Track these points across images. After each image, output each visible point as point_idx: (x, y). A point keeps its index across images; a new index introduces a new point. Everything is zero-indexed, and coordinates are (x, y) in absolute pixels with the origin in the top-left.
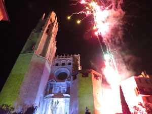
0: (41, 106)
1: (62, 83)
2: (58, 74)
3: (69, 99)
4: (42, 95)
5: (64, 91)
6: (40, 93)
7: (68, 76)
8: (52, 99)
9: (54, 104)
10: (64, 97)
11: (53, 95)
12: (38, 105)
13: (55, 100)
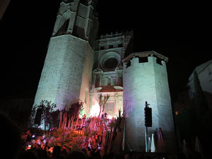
0: (88, 101)
1: (111, 72)
2: (105, 60)
3: (121, 93)
4: (87, 89)
5: (115, 82)
6: (85, 87)
7: (119, 62)
8: (100, 93)
9: (103, 98)
10: (115, 90)
11: (101, 88)
12: (83, 101)
13: (104, 94)
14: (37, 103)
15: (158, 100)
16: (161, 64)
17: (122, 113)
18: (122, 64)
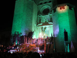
0: (36, 30)
1: (46, 16)
2: (43, 10)
3: (52, 25)
4: (35, 25)
6: (34, 24)
8: (41, 26)
9: (43, 29)
10: (49, 24)
11: (42, 24)
12: (34, 31)
13: (44, 27)
14: (13, 33)
15: (70, 28)
16: (71, 9)
17: (53, 35)
18: (51, 11)
